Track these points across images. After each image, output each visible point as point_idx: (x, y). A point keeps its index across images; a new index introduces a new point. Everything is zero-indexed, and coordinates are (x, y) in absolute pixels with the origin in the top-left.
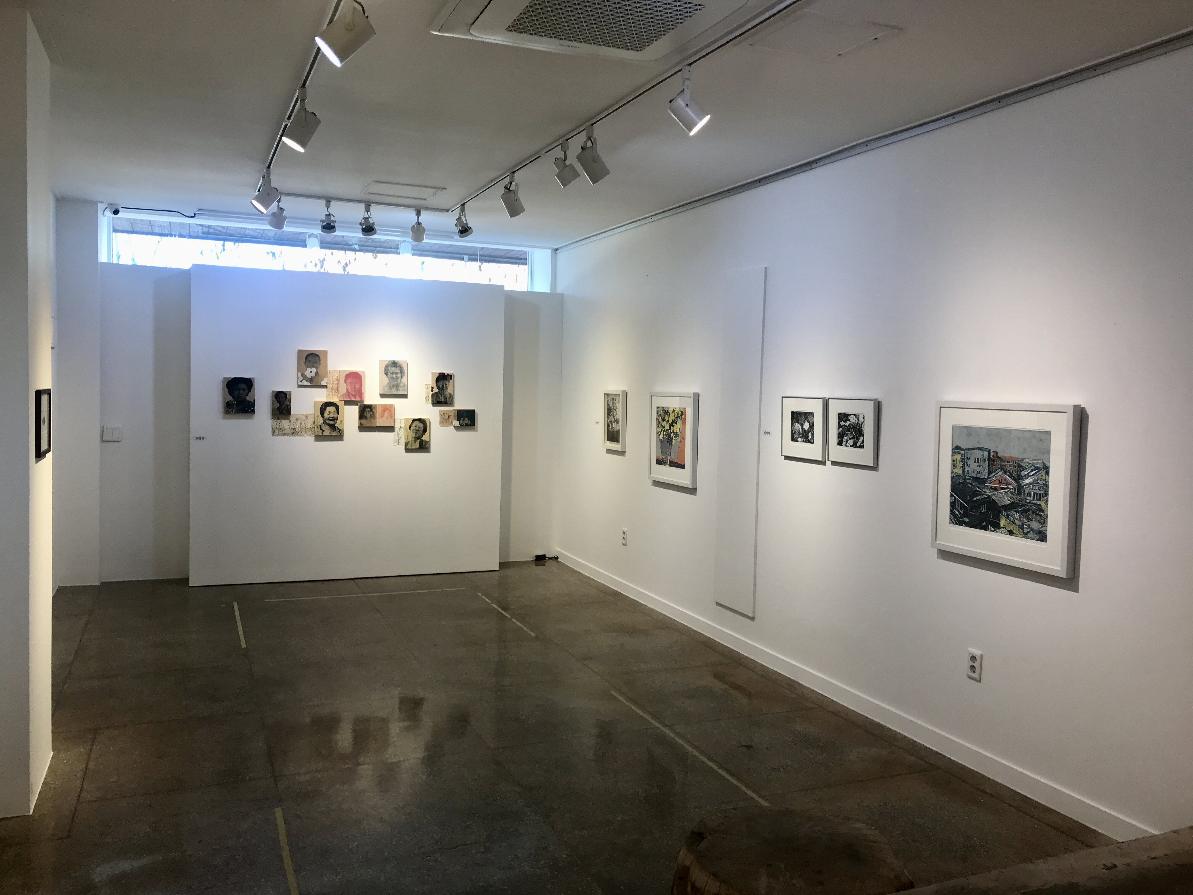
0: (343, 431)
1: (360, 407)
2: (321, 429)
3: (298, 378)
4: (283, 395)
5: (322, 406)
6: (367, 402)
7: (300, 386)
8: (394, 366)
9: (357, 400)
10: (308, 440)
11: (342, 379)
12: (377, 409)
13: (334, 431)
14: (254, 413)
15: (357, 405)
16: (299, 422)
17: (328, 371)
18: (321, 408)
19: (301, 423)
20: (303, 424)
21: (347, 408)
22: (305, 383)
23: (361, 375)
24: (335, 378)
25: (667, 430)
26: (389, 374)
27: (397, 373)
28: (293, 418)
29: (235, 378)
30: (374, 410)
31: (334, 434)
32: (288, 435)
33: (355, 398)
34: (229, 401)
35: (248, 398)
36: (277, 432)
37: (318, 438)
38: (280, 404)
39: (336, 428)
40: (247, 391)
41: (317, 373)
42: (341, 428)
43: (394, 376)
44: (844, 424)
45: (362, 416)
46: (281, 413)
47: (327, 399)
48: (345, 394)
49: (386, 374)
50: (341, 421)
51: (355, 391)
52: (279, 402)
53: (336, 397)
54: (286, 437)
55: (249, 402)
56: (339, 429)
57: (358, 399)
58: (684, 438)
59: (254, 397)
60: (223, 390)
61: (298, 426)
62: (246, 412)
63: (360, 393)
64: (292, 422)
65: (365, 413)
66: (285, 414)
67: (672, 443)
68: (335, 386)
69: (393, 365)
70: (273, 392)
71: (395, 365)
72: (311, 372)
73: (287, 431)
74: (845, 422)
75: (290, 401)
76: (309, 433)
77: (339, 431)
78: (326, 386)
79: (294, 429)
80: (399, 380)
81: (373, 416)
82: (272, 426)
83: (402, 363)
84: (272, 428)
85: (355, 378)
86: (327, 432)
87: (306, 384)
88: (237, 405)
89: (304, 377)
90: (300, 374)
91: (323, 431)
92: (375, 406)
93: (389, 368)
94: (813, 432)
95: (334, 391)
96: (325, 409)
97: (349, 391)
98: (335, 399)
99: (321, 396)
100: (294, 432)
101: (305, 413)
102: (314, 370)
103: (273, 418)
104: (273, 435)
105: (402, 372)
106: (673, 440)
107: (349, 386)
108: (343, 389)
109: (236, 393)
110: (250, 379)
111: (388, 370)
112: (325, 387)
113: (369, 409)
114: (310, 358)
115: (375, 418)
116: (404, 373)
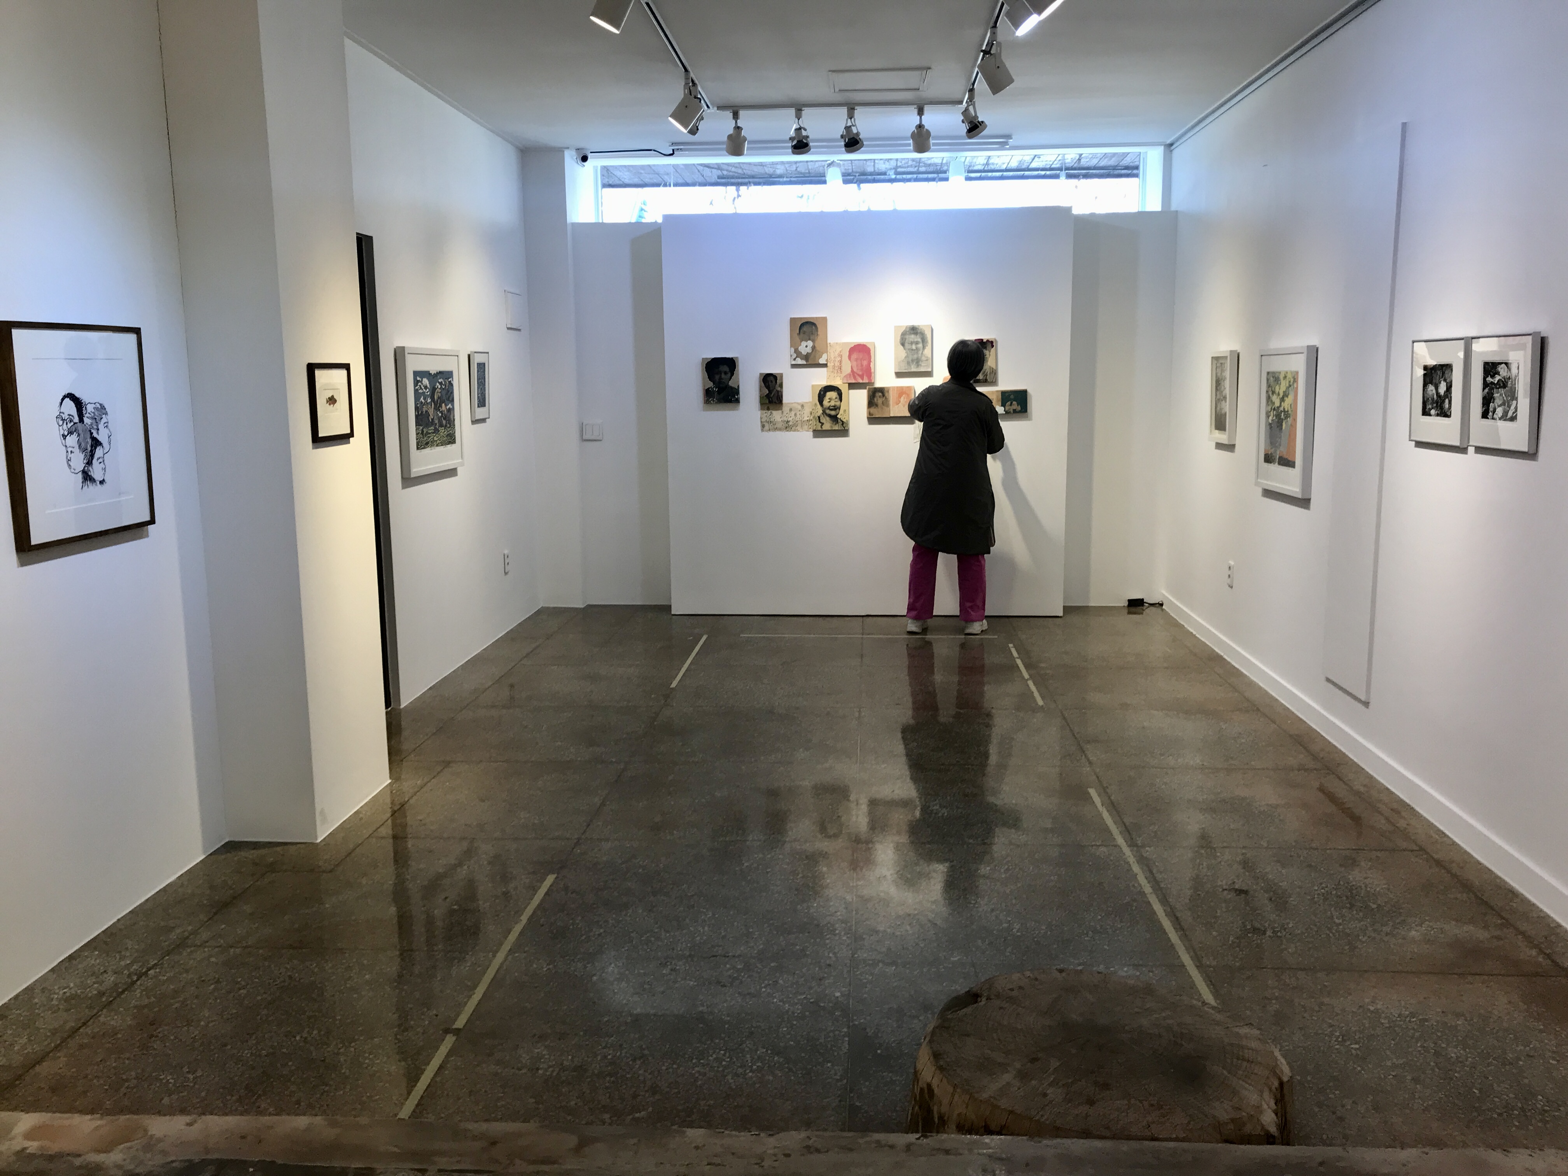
0: (847, 424)
1: (869, 391)
2: (820, 422)
3: (791, 356)
4: (772, 378)
5: (820, 391)
6: (878, 384)
7: (794, 366)
8: (914, 334)
9: (864, 382)
10: (805, 436)
11: (846, 354)
12: (891, 392)
13: (836, 424)
14: (739, 402)
15: (866, 389)
16: (793, 413)
17: (829, 345)
18: (819, 394)
19: (795, 415)
20: (798, 416)
21: (853, 392)
22: (799, 361)
23: (870, 347)
24: (836, 354)
25: (1277, 407)
26: (906, 345)
27: (917, 343)
28: (785, 408)
29: (715, 358)
30: (886, 395)
31: (836, 427)
32: (780, 430)
33: (863, 379)
34: (709, 388)
35: (731, 383)
36: (767, 427)
37: (819, 433)
38: (769, 391)
39: (839, 421)
40: (729, 375)
41: (814, 348)
42: (844, 420)
43: (914, 347)
44: (1492, 380)
45: (871, 403)
46: (770, 402)
47: (827, 382)
48: (849, 375)
49: (903, 344)
50: (845, 411)
51: (862, 370)
52: (768, 387)
53: (838, 378)
54: (778, 433)
55: (732, 388)
56: (842, 422)
57: (866, 380)
58: (1295, 420)
59: (738, 381)
60: (703, 373)
61: (792, 418)
62: (730, 401)
63: (868, 372)
64: (785, 413)
65: (875, 399)
66: (775, 403)
67: (1282, 429)
68: (837, 364)
69: (912, 332)
70: (761, 374)
71: (915, 332)
72: (806, 346)
73: (779, 426)
74: (1493, 377)
75: (781, 386)
76: (806, 427)
77: (843, 424)
78: (827, 364)
79: (788, 422)
80: (921, 352)
81: (886, 403)
82: (761, 418)
83: (924, 328)
84: (761, 422)
85: (862, 352)
86: (828, 425)
87: (801, 363)
88: (719, 392)
89: (798, 354)
90: (793, 350)
91: (823, 424)
92: (888, 389)
93: (907, 337)
94: (1451, 397)
95: (836, 371)
96: (824, 395)
97: (855, 370)
98: (837, 382)
99: (820, 378)
100: (788, 427)
101: (800, 401)
102: (810, 343)
103: (762, 409)
104: (762, 430)
105: (924, 340)
106: (1284, 423)
107: (855, 364)
108: (847, 367)
109: (717, 377)
110: (732, 358)
111: (906, 339)
112: (825, 365)
113: (880, 394)
114: (805, 329)
115: (888, 406)
116: (927, 342)
